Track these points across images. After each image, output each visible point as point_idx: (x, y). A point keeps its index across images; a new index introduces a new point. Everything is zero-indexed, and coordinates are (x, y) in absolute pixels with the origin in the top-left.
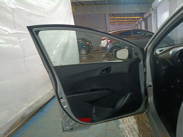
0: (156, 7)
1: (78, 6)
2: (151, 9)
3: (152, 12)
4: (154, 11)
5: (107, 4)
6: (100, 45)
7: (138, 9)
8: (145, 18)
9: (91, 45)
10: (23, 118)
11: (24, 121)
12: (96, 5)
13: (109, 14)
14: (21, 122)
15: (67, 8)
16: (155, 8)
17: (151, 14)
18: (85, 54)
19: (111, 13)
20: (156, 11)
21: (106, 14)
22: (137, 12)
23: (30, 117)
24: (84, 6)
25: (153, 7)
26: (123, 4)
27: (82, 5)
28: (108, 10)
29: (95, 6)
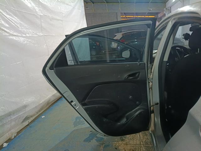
0: (171, 7)
1: (88, 4)
2: (165, 9)
3: (166, 12)
4: (168, 11)
5: (120, 2)
6: (111, 46)
7: (151, 8)
8: (159, 18)
9: (101, 46)
10: (48, 103)
11: (49, 106)
12: (108, 4)
13: (121, 13)
14: (46, 106)
15: (80, 11)
16: (169, 7)
17: (165, 14)
18: (95, 55)
19: (123, 12)
20: (170, 11)
21: (118, 13)
22: (150, 12)
23: (53, 104)
24: (95, 4)
25: (167, 7)
26: (136, 3)
27: (93, 3)
28: (120, 9)
29: (106, 4)
